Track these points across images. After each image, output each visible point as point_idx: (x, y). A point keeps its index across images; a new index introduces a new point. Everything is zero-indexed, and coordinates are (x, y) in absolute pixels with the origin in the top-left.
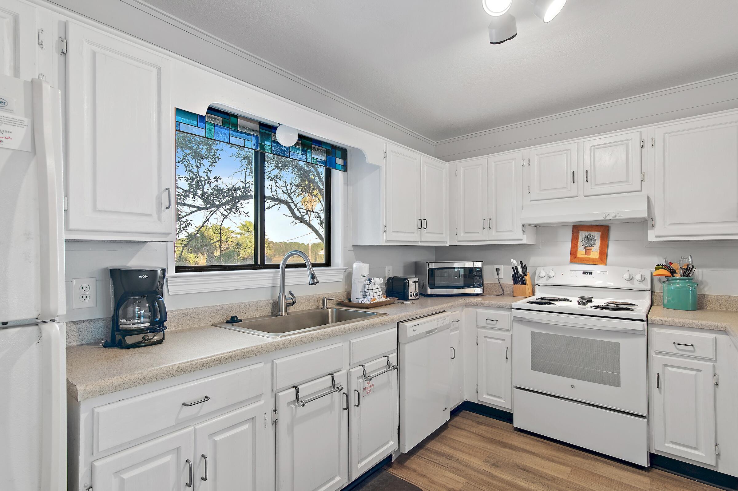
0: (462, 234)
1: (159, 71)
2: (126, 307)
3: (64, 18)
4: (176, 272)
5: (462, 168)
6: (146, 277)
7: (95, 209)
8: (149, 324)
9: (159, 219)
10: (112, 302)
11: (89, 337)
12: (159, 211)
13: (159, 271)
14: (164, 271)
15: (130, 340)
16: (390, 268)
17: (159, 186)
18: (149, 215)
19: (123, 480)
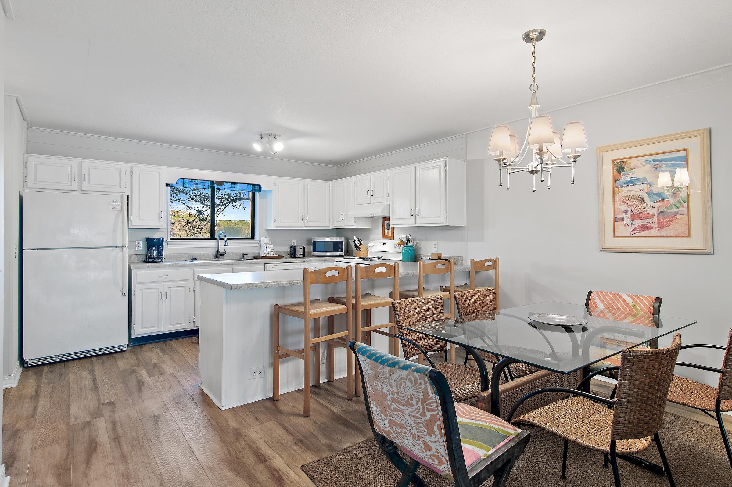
0: (335, 222)
1: (159, 173)
2: (151, 250)
3: (132, 165)
4: (171, 239)
5: (335, 185)
6: (156, 240)
7: (139, 219)
8: (157, 256)
9: (159, 221)
10: (147, 248)
11: (141, 260)
12: (159, 219)
13: (161, 239)
14: (163, 239)
15: (150, 260)
16: (295, 241)
17: (159, 211)
18: (156, 220)
19: (142, 292)
